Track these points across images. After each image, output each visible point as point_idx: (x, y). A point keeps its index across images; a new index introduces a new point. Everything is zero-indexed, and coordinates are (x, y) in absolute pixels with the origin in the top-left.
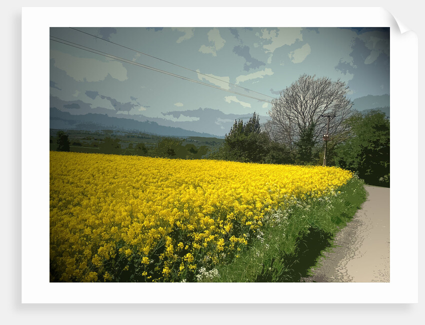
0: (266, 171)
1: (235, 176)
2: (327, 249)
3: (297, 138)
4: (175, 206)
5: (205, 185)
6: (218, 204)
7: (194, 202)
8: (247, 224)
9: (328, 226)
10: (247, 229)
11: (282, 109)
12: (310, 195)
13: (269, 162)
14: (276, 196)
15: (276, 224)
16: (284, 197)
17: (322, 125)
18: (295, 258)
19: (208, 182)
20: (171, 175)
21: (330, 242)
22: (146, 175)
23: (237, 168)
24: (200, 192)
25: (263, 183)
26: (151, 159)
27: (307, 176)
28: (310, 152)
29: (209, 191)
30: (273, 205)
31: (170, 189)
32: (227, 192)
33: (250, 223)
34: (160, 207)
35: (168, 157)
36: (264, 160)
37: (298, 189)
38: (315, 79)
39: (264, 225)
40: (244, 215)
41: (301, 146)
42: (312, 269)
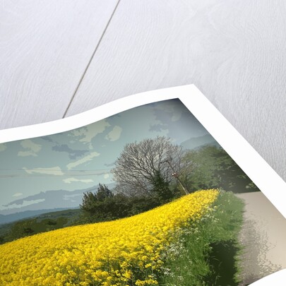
0: (139, 221)
1: (110, 233)
2: (238, 253)
3: (150, 187)
4: (57, 272)
5: (80, 246)
6: (104, 258)
7: (75, 262)
8: (146, 266)
9: (225, 235)
10: (149, 271)
11: (124, 173)
12: (192, 220)
13: (137, 213)
14: (161, 235)
15: (177, 256)
16: (169, 233)
17: (165, 169)
18: (214, 276)
19: (82, 243)
20: (38, 248)
21: (237, 246)
22: (12, 258)
23: (107, 226)
24: (78, 253)
25: (142, 230)
26: (10, 244)
27: (178, 208)
28: (169, 191)
29: (88, 250)
30: (164, 244)
31: (43, 259)
32: (108, 247)
33: (150, 265)
34: (41, 278)
35: (27, 235)
36: (131, 213)
37: (177, 221)
38: (138, 143)
39: (165, 262)
40: (138, 260)
41: (158, 190)
42: (237, 275)
